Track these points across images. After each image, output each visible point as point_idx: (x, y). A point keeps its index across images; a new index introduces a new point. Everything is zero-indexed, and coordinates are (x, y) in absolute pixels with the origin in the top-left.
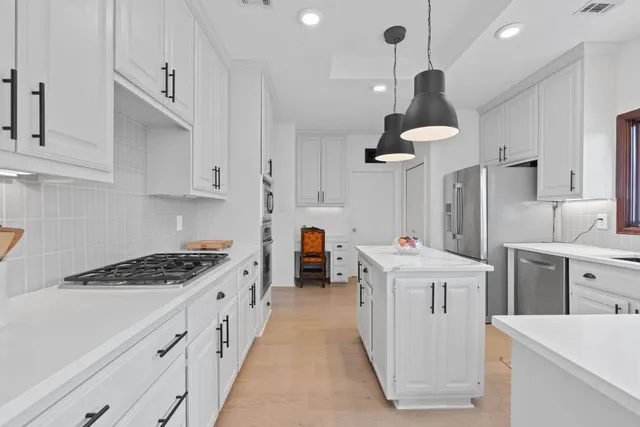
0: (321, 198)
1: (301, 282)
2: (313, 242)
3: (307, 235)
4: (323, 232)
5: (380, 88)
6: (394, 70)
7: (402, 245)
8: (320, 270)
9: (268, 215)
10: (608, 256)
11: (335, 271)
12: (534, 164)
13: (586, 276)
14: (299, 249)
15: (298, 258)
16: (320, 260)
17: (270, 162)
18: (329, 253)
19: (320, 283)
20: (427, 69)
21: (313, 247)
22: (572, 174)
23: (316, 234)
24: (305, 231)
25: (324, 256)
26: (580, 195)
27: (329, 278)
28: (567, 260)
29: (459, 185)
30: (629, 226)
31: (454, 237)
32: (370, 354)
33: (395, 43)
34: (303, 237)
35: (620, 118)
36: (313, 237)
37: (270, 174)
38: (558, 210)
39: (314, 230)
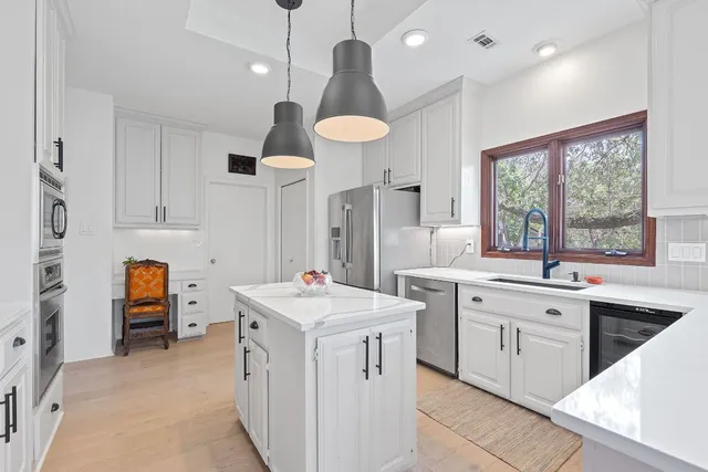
0: (161, 216)
1: (124, 346)
2: (148, 282)
3: (137, 272)
4: (165, 267)
5: (260, 69)
6: (288, 44)
7: (308, 283)
8: (160, 323)
9: (53, 243)
10: (484, 279)
11: (186, 320)
12: (417, 189)
13: (474, 299)
14: (121, 294)
15: (119, 307)
16: (159, 308)
17: (60, 144)
18: (175, 296)
19: (160, 342)
20: (350, 38)
21: (148, 289)
22: (453, 201)
23: (153, 269)
24: (131, 266)
25: (166, 301)
26: (458, 222)
27: (175, 333)
28: (456, 284)
29: (348, 207)
30: (490, 250)
31: (344, 265)
32: (265, 455)
33: (290, 9)
34: (129, 276)
35: (483, 152)
36: (147, 275)
37: (60, 165)
38: (434, 235)
39: (148, 263)
